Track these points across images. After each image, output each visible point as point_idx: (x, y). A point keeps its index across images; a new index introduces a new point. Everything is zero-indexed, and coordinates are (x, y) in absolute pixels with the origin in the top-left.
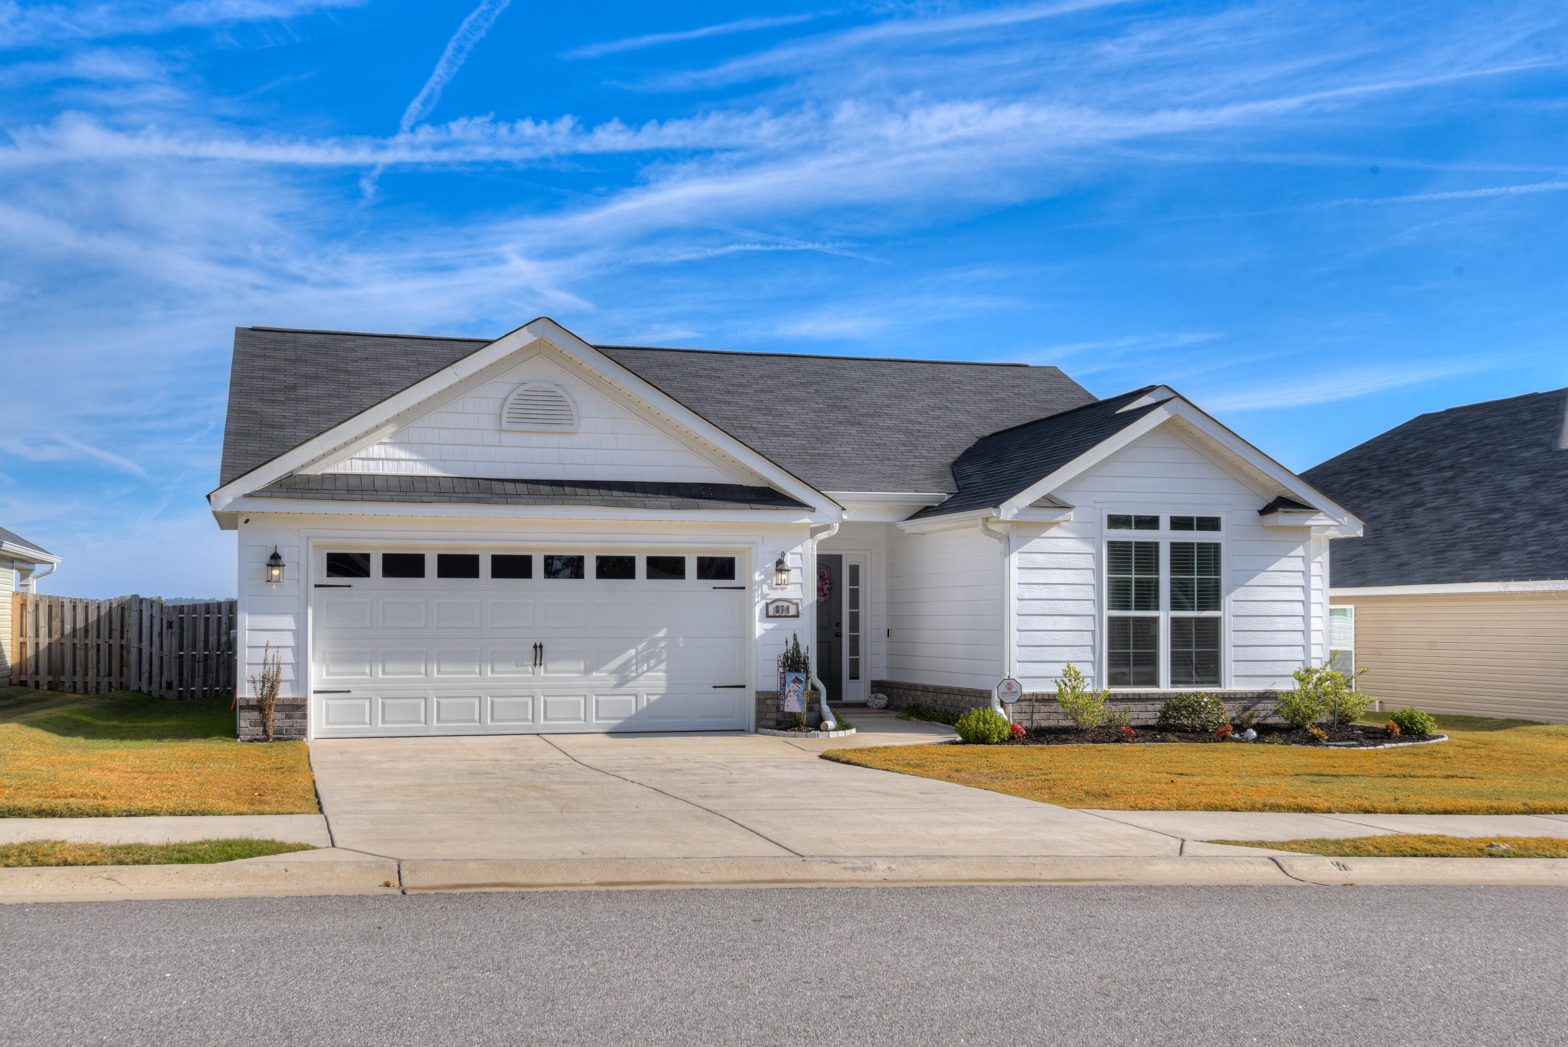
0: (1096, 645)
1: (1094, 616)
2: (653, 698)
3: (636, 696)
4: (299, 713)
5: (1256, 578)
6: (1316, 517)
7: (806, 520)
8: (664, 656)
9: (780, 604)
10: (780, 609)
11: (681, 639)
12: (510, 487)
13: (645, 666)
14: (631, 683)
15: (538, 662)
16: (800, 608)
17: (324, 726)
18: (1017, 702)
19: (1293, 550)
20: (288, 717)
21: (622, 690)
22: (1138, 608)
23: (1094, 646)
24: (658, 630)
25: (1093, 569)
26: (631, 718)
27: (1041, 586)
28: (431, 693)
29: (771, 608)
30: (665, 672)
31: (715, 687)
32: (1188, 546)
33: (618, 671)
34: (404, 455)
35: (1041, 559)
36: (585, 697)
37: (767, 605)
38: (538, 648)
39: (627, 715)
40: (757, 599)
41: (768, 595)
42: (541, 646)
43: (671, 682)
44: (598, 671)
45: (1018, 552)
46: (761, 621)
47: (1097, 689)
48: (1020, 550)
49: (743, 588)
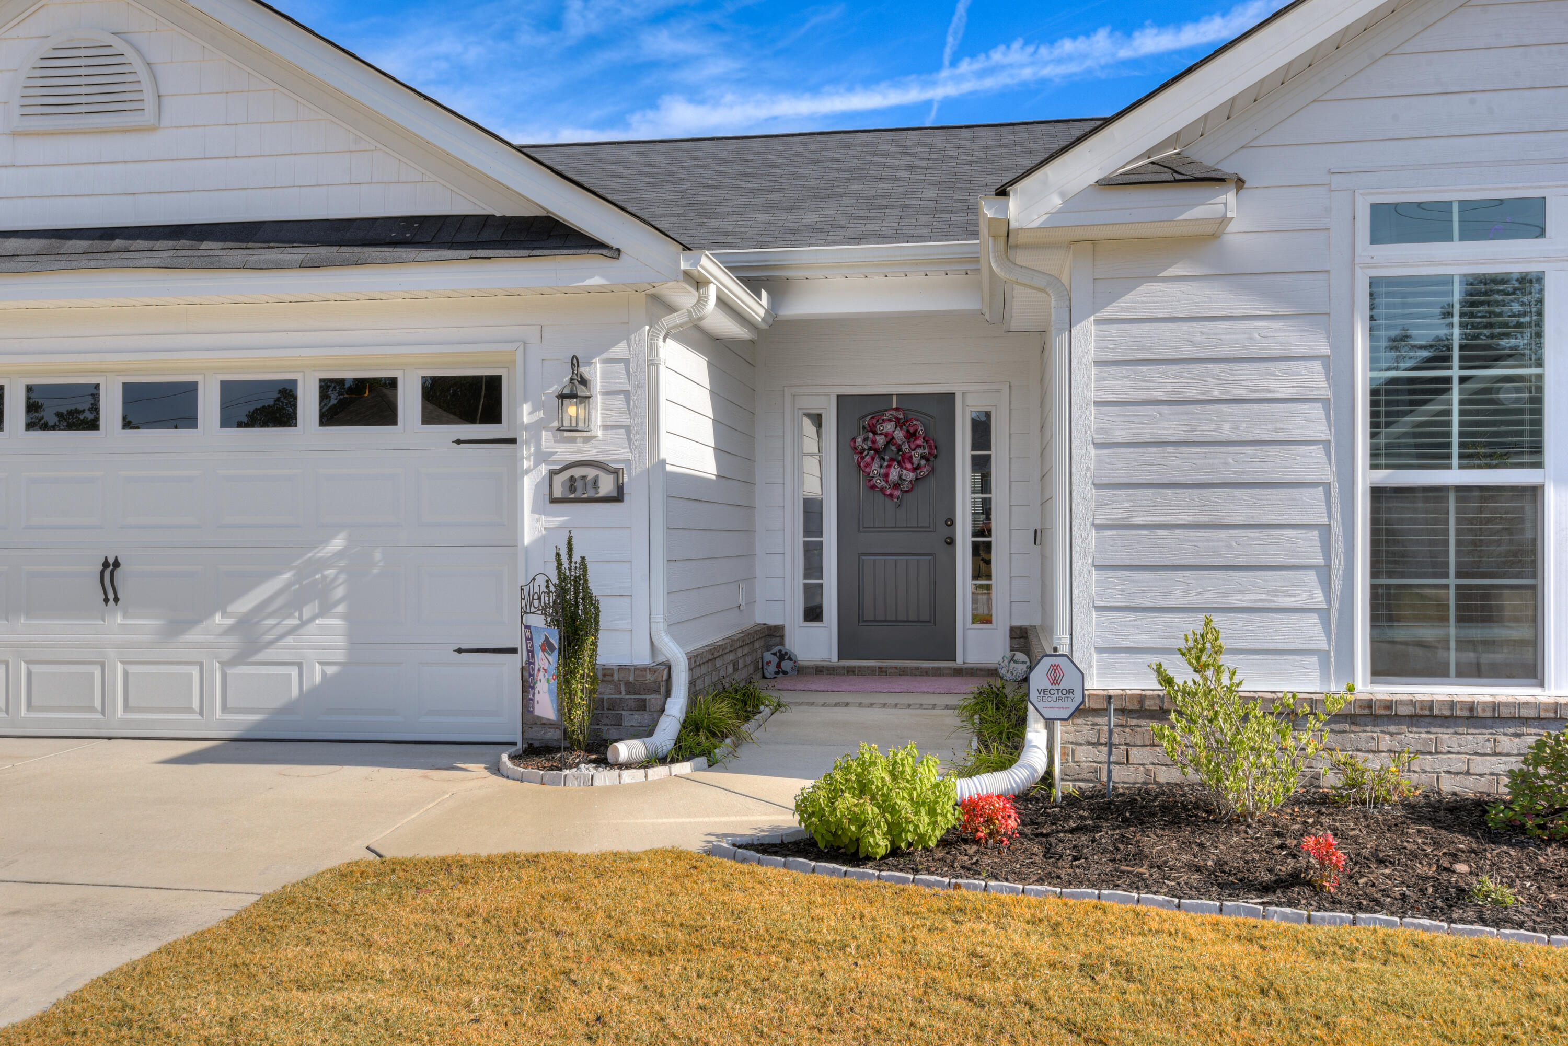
0: (1335, 565)
1: (1327, 486)
2: (331, 670)
3: (300, 665)
7: (597, 281)
9: (577, 472)
10: (579, 484)
11: (378, 554)
14: (290, 640)
15: (111, 596)
16: (626, 481)
18: (1072, 716)
21: (269, 654)
22: (1470, 459)
23: (1328, 567)
25: (1326, 359)
26: (289, 709)
27: (1165, 410)
29: (559, 480)
30: (345, 617)
31: (460, 651)
35: (1169, 340)
36: (201, 665)
37: (553, 473)
38: (110, 567)
39: (277, 703)
40: (526, 464)
41: (554, 453)
42: (117, 564)
44: (225, 614)
45: (1098, 322)
46: (534, 511)
47: (1336, 687)
48: (1098, 316)
49: (513, 441)
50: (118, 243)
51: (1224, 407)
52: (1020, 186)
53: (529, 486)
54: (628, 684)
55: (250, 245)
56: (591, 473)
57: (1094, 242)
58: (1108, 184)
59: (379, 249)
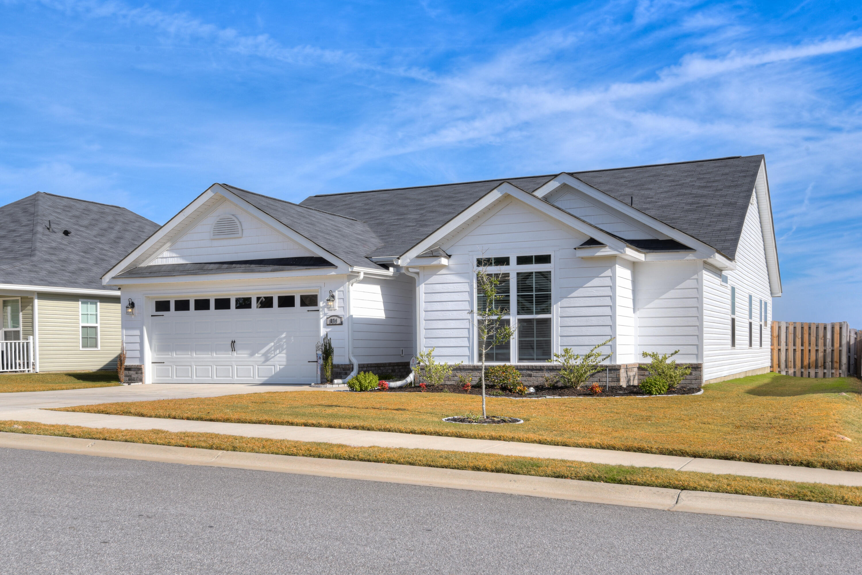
0: (471, 336)
1: (469, 319)
2: (281, 367)
3: (274, 366)
4: (140, 372)
5: (576, 292)
6: (603, 250)
7: (333, 273)
8: (285, 347)
9: (332, 318)
10: (333, 321)
11: (292, 338)
12: (212, 266)
13: (278, 350)
14: (272, 360)
15: (233, 350)
16: (343, 320)
17: (156, 378)
19: (602, 273)
20: (137, 373)
21: (268, 363)
23: (469, 337)
24: (282, 333)
25: (468, 292)
26: (272, 377)
27: (438, 303)
28: (193, 363)
29: (328, 320)
31: (309, 362)
32: (529, 275)
33: (265, 355)
34: (174, 255)
35: (439, 288)
36: (253, 366)
37: (327, 318)
38: (233, 342)
39: (270, 375)
40: (321, 316)
41: (328, 313)
42: (235, 342)
43: (288, 360)
44: (258, 354)
45: (425, 284)
46: (324, 327)
47: (471, 364)
48: (426, 282)
49: (318, 310)
50: (234, 265)
51: (449, 302)
52: (402, 257)
53: (322, 322)
54: (343, 368)
55: (261, 265)
56: (335, 318)
57: (424, 267)
58: (418, 257)
59: (289, 266)
